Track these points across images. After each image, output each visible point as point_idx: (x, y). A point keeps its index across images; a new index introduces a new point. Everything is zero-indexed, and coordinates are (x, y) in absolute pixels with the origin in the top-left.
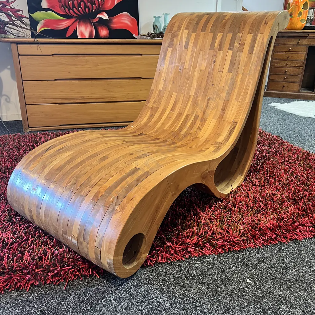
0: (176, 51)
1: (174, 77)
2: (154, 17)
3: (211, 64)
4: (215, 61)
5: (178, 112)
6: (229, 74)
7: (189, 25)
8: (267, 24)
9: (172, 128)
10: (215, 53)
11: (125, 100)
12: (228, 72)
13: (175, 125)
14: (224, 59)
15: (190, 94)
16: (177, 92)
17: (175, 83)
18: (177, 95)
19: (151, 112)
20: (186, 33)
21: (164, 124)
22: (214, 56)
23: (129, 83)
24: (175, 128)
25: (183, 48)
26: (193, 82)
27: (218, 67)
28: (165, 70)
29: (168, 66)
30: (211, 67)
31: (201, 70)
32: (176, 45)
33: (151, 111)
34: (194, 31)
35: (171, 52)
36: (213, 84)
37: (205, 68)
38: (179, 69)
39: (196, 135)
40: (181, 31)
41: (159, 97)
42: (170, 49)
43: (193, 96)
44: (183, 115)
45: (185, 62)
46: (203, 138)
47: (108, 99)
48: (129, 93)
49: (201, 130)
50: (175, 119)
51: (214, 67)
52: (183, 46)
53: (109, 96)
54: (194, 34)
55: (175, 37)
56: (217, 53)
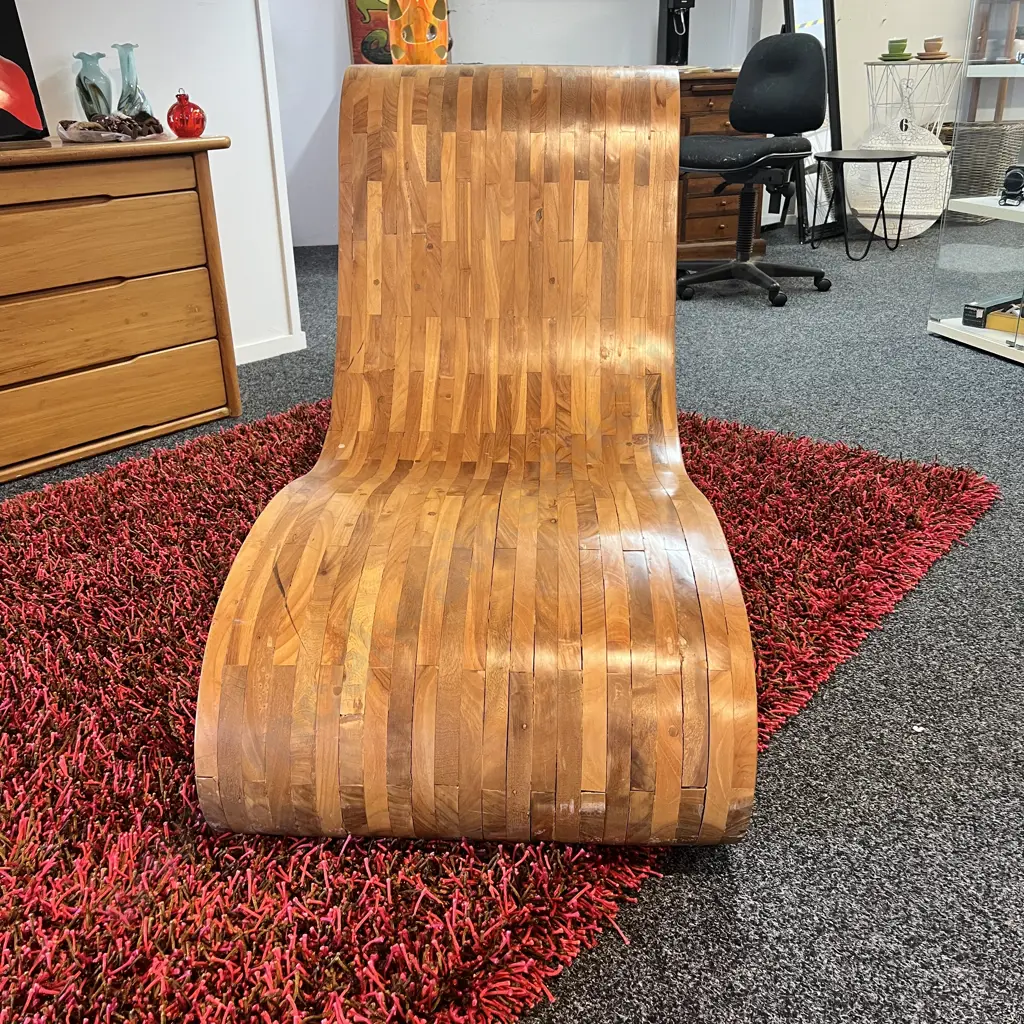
0: (401, 189)
1: (413, 272)
2: (79, 56)
3: (531, 223)
4: (540, 211)
5: (466, 372)
6: (595, 248)
7: (424, 109)
8: (664, 105)
9: (475, 424)
10: (535, 190)
11: (80, 365)
12: (590, 239)
13: (480, 412)
14: (567, 204)
15: (487, 316)
16: (439, 313)
17: (424, 285)
18: (441, 325)
19: (371, 389)
20: (419, 133)
21: (439, 418)
22: (536, 198)
23: (83, 301)
24: (486, 422)
25: (425, 180)
26: (487, 281)
27: (555, 228)
28: (376, 251)
29: (384, 239)
30: (535, 231)
31: (503, 243)
32: (395, 172)
33: (370, 384)
34: (447, 126)
35: (380, 192)
36: (552, 280)
37: (513, 235)
38: (424, 246)
39: (567, 429)
40: (401, 127)
41: (377, 337)
42: (375, 188)
43: (497, 321)
44: (489, 381)
45: (440, 223)
46: (593, 434)
47: (18, 372)
48: (89, 336)
49: (568, 412)
50: (467, 398)
51: (542, 230)
52: (424, 174)
53: (22, 360)
54: (450, 137)
55: (384, 146)
56: (541, 189)
